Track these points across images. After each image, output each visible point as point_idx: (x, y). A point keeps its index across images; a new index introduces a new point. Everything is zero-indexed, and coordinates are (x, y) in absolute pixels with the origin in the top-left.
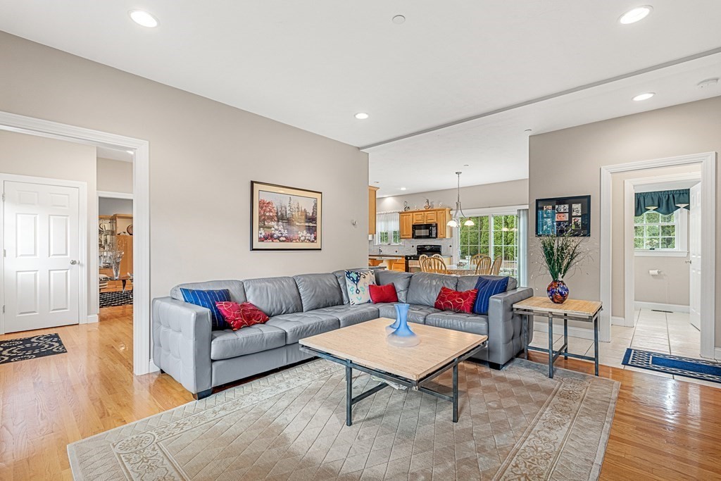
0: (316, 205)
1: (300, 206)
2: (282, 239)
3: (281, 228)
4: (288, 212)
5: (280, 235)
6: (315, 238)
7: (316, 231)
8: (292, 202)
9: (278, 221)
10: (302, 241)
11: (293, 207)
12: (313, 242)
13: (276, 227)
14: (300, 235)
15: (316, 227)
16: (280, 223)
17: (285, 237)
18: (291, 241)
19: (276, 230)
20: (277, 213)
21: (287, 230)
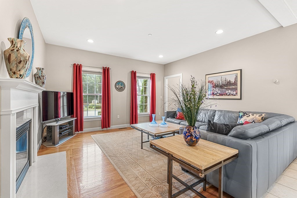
0: (237, 77)
1: (227, 79)
2: (217, 94)
3: (217, 90)
4: (220, 83)
5: (217, 93)
6: (237, 93)
7: (237, 90)
8: (222, 78)
9: (216, 88)
10: (228, 95)
11: (223, 80)
12: (235, 95)
13: (215, 90)
14: (227, 93)
15: (237, 88)
16: (217, 88)
17: (219, 94)
18: (222, 95)
19: (215, 91)
20: (215, 84)
21: (220, 91)
